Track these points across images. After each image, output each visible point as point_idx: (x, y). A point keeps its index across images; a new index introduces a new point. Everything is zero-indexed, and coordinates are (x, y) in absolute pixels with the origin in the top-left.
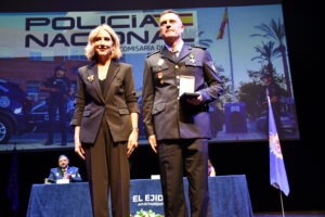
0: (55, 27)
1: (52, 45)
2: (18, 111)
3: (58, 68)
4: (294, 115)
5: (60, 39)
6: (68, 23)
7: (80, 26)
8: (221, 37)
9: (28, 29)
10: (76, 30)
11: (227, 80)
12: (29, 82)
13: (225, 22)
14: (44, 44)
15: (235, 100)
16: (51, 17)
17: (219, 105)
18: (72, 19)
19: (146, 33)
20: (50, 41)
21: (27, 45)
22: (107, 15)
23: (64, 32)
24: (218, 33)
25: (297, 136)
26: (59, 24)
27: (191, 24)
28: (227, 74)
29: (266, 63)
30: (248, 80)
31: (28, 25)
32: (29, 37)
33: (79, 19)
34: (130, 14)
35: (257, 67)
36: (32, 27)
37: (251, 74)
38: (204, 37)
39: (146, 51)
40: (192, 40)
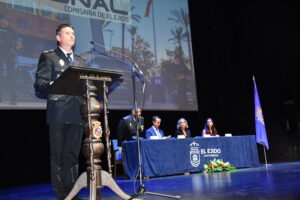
4: (195, 91)
8: (147, 15)
11: (152, 56)
13: (150, 3)
15: (158, 74)
24: (145, 11)
25: (196, 108)
28: (151, 50)
29: (178, 44)
30: (166, 58)
35: (172, 48)
37: (169, 53)
38: (135, 12)
39: (89, 16)
40: (126, 13)
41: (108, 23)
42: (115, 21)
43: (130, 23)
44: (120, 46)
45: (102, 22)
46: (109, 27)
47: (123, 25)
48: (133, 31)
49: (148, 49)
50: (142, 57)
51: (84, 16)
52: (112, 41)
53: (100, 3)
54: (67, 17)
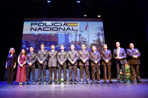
0: (39, 25)
2: (28, 49)
3: (39, 37)
5: (40, 29)
6: (42, 25)
7: (46, 25)
8: (86, 30)
10: (45, 26)
11: (87, 42)
12: (31, 41)
13: (87, 26)
14: (35, 30)
15: (89, 48)
16: (38, 23)
18: (44, 23)
19: (65, 28)
20: (37, 29)
21: (31, 30)
22: (54, 22)
23: (41, 27)
26: (40, 25)
27: (77, 26)
28: (87, 40)
29: (98, 38)
30: (93, 42)
31: (32, 25)
32: (32, 28)
34: (60, 22)
35: (96, 39)
37: (94, 41)
38: (81, 30)
39: (64, 33)
40: (77, 30)
42: (73, 33)
43: (79, 33)
45: (69, 34)
46: (71, 35)
48: (80, 35)
49: (85, 40)
52: (72, 39)
53: (68, 29)
54: (57, 34)
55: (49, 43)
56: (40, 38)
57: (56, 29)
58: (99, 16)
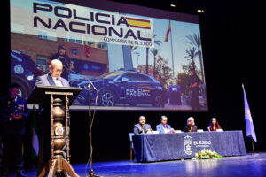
0: (56, 14)
1: (55, 28)
2: (30, 78)
3: (60, 47)
4: (205, 96)
5: (60, 24)
6: (66, 13)
7: (75, 17)
8: (167, 40)
9: (35, 11)
10: (73, 19)
11: (170, 70)
12: (38, 55)
13: (169, 31)
14: (49, 26)
15: (175, 84)
16: (54, 5)
17: (166, 86)
18: (69, 10)
19: (121, 30)
20: (53, 24)
21: (35, 25)
22: (95, 11)
23: (64, 19)
24: (165, 37)
25: (207, 109)
26: (60, 12)
27: (149, 28)
28: (170, 65)
29: (191, 61)
30: (182, 71)
31: (35, 8)
33: (75, 11)
35: (187, 63)
36: (38, 11)
37: (184, 67)
38: (157, 39)
39: (121, 44)
40: (150, 40)
41: (136, 47)
42: (141, 46)
43: (153, 46)
44: (145, 64)
45: (131, 47)
46: (136, 51)
47: (148, 49)
48: (155, 52)
49: (167, 65)
50: (162, 71)
51: (118, 43)
52: (138, 61)
53: (130, 33)
54: (105, 45)
55: (86, 67)
56: (63, 51)
57: (102, 31)
58: (199, 11)
